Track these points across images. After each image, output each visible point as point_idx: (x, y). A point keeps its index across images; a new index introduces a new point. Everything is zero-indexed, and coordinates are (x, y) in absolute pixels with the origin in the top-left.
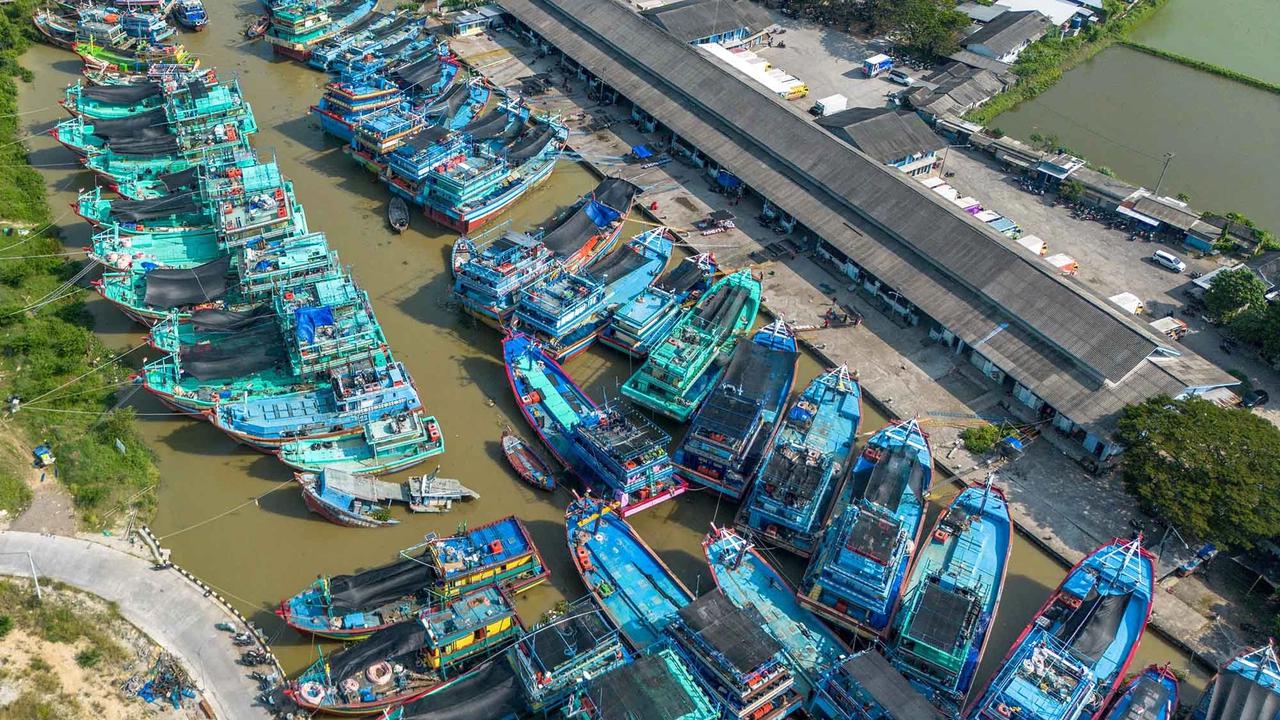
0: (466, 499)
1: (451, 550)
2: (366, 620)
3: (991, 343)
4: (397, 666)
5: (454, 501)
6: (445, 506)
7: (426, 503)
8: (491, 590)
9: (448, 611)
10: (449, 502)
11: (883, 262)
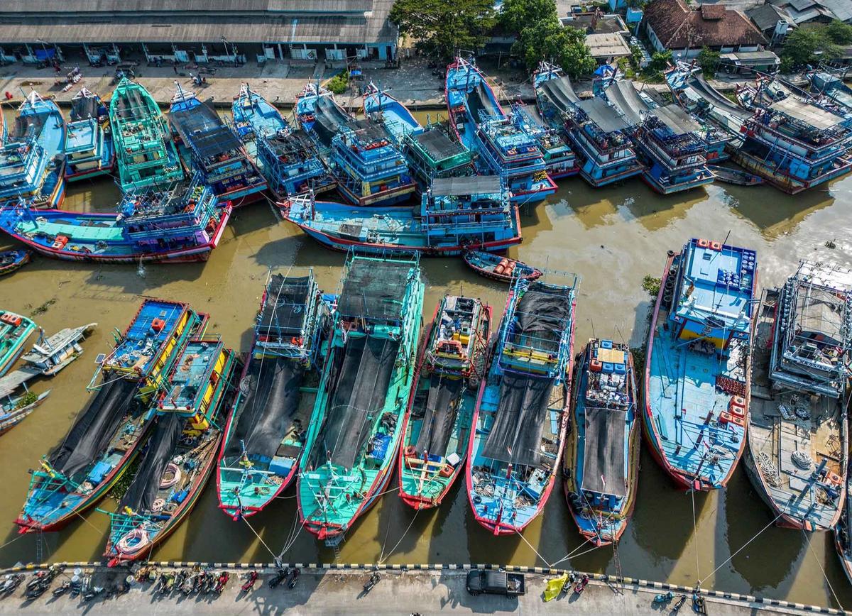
0: (87, 334)
1: (126, 356)
2: (109, 463)
3: (298, 34)
4: (175, 459)
5: (80, 341)
6: (76, 351)
7: (57, 361)
8: (188, 348)
9: (176, 387)
10: (77, 346)
11: (197, 32)
